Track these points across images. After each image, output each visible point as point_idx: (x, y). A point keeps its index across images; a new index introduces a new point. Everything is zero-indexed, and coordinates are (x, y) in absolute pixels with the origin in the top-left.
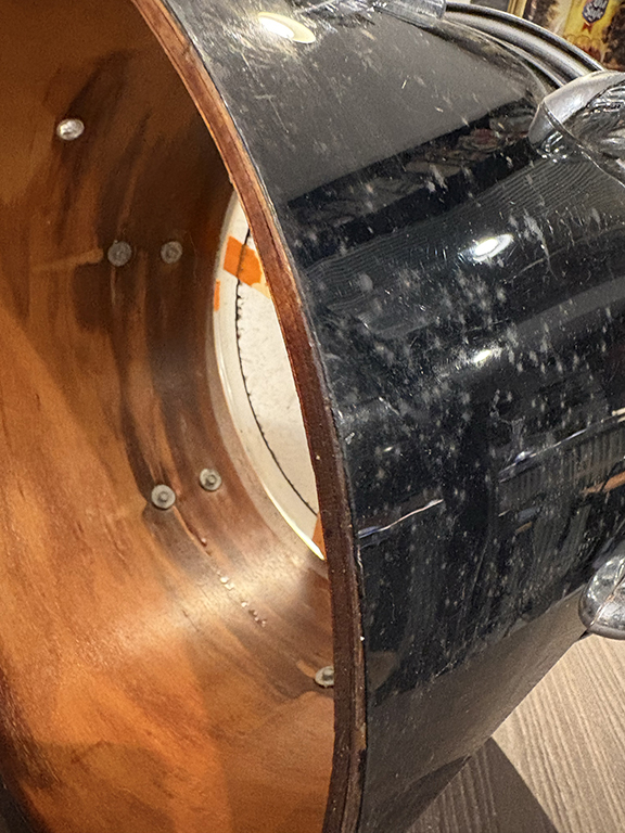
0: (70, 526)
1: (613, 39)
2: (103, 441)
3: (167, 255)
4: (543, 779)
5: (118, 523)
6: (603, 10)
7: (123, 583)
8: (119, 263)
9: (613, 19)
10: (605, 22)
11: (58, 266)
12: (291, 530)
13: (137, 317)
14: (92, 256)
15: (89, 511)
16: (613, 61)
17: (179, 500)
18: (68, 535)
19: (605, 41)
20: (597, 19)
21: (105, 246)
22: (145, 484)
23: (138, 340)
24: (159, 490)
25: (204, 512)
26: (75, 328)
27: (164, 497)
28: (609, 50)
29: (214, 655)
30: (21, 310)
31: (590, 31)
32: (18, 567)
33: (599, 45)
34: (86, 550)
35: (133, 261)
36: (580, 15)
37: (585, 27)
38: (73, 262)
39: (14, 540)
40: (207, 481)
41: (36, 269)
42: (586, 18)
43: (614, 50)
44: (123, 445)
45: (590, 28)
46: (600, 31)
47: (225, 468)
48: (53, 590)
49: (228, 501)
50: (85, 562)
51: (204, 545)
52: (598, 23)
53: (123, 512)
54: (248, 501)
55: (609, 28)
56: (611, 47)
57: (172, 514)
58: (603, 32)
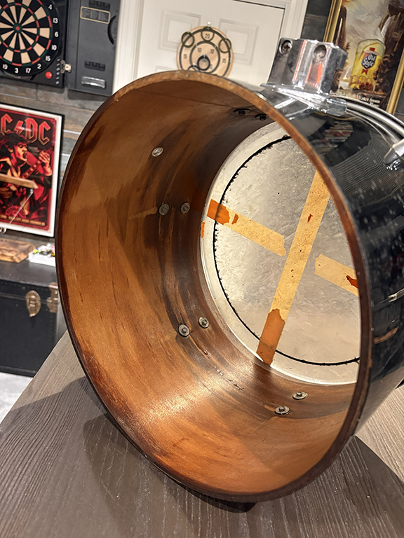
0: (146, 345)
1: (380, 78)
2: (156, 302)
3: (184, 210)
4: (387, 455)
5: (166, 343)
6: (374, 62)
7: (173, 371)
8: (163, 214)
9: (379, 67)
10: (375, 68)
11: (139, 215)
12: (245, 348)
13: (169, 241)
14: (152, 211)
15: (153, 337)
16: (380, 90)
17: (191, 332)
18: (145, 348)
19: (375, 79)
20: (370, 67)
21: (159, 206)
22: (176, 323)
23: (169, 252)
24: (182, 327)
25: (203, 338)
26: (143, 246)
27: (184, 330)
28: (378, 84)
29: (223, 403)
30: (122, 238)
31: (366, 73)
32: (126, 363)
33: (372, 81)
34: (154, 356)
35: (169, 213)
36: (360, 65)
37: (363, 71)
38: (145, 213)
39: (122, 349)
40: (203, 322)
41: (130, 218)
42: (364, 66)
43: (381, 84)
44: (164, 305)
45: (366, 72)
46: (372, 74)
47: (210, 317)
48: (144, 374)
49: (213, 333)
50: (155, 361)
51: (206, 354)
52: (371, 69)
53: (167, 338)
54: (223, 333)
55: (377, 72)
56: (378, 82)
57: (189, 339)
58: (374, 74)
